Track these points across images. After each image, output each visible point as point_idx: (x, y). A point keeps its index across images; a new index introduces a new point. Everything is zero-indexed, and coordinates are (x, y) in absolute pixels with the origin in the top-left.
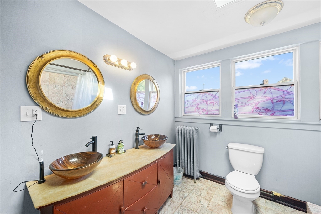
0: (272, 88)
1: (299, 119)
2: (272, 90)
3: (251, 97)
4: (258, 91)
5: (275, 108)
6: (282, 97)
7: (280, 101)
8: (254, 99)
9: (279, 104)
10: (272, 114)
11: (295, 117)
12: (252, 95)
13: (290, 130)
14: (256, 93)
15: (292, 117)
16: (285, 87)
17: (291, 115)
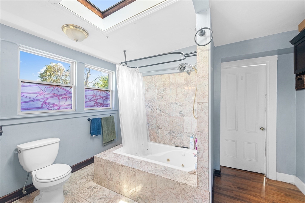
0: (58, 87)
1: (75, 111)
2: (59, 89)
3: (40, 93)
4: (48, 88)
5: (60, 103)
6: (65, 95)
7: (64, 98)
8: (44, 95)
9: (63, 100)
10: (58, 108)
11: (73, 109)
12: (41, 91)
13: (72, 119)
14: (45, 89)
15: (71, 110)
16: (67, 87)
17: (70, 108)
